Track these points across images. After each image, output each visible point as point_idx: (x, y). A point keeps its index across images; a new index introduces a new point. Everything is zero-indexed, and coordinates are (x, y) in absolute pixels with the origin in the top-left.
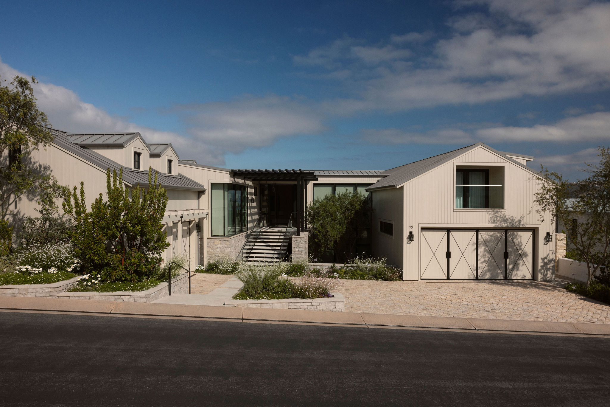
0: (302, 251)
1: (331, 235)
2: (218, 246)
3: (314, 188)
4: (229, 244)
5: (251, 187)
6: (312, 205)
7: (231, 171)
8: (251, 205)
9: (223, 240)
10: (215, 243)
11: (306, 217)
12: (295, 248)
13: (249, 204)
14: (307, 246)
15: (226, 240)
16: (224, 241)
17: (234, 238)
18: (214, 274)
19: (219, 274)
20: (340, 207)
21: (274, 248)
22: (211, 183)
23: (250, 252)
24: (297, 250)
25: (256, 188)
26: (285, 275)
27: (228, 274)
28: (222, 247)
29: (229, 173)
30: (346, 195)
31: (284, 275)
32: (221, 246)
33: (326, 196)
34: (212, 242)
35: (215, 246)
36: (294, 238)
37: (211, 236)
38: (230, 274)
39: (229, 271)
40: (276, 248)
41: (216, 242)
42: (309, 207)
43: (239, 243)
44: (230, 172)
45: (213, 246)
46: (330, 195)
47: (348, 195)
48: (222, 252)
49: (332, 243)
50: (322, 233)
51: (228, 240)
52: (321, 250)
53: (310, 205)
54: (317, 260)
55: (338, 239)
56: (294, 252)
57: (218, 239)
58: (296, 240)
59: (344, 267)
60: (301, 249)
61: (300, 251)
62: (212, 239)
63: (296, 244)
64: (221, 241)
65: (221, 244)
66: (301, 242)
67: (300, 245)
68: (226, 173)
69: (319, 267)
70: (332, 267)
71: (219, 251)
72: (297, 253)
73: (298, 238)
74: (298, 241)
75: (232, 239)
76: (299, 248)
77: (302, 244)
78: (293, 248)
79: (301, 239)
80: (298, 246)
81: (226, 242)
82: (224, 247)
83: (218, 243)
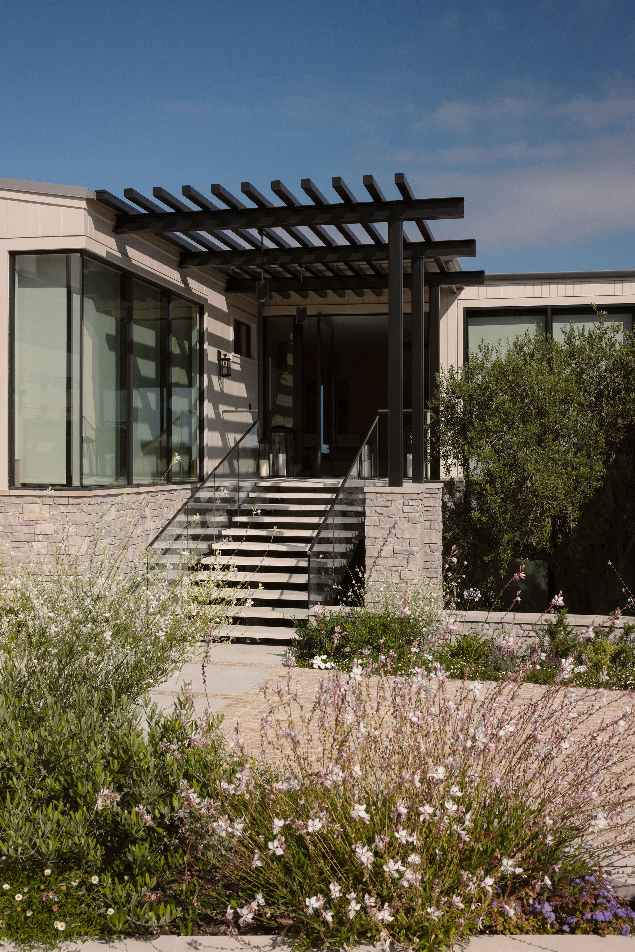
0: (409, 555)
1: (540, 490)
2: (39, 529)
5: (216, 314)
6: (459, 377)
7: (93, 196)
9: (57, 500)
10: (27, 517)
11: (435, 425)
12: (379, 542)
14: (437, 538)
15: (72, 501)
16: (63, 509)
20: (576, 382)
22: (13, 254)
24: (387, 551)
26: (325, 661)
28: (56, 532)
29: (83, 204)
30: (601, 338)
31: (323, 666)
32: (48, 529)
34: (14, 510)
35: (25, 529)
36: (373, 496)
37: (12, 484)
41: (32, 512)
42: (445, 384)
44: (88, 200)
45: (17, 528)
46: (532, 337)
47: (606, 336)
49: (548, 528)
50: (502, 483)
51: (78, 501)
52: (497, 560)
54: (478, 596)
55: (573, 514)
56: (372, 561)
57: (37, 499)
58: (382, 503)
59: (612, 629)
60: (404, 548)
61: (401, 556)
62: (15, 500)
63: (382, 524)
64: (50, 505)
65: (52, 522)
66: (405, 515)
67: (403, 526)
68: (73, 207)
69: (488, 628)
70: (552, 631)
71: (44, 551)
72: (386, 563)
73: (390, 497)
74: (390, 508)
75: (105, 500)
76: (396, 539)
77: (408, 524)
78: (368, 541)
79: (406, 501)
80: (392, 531)
81: (72, 511)
82: (61, 534)
83: (40, 516)
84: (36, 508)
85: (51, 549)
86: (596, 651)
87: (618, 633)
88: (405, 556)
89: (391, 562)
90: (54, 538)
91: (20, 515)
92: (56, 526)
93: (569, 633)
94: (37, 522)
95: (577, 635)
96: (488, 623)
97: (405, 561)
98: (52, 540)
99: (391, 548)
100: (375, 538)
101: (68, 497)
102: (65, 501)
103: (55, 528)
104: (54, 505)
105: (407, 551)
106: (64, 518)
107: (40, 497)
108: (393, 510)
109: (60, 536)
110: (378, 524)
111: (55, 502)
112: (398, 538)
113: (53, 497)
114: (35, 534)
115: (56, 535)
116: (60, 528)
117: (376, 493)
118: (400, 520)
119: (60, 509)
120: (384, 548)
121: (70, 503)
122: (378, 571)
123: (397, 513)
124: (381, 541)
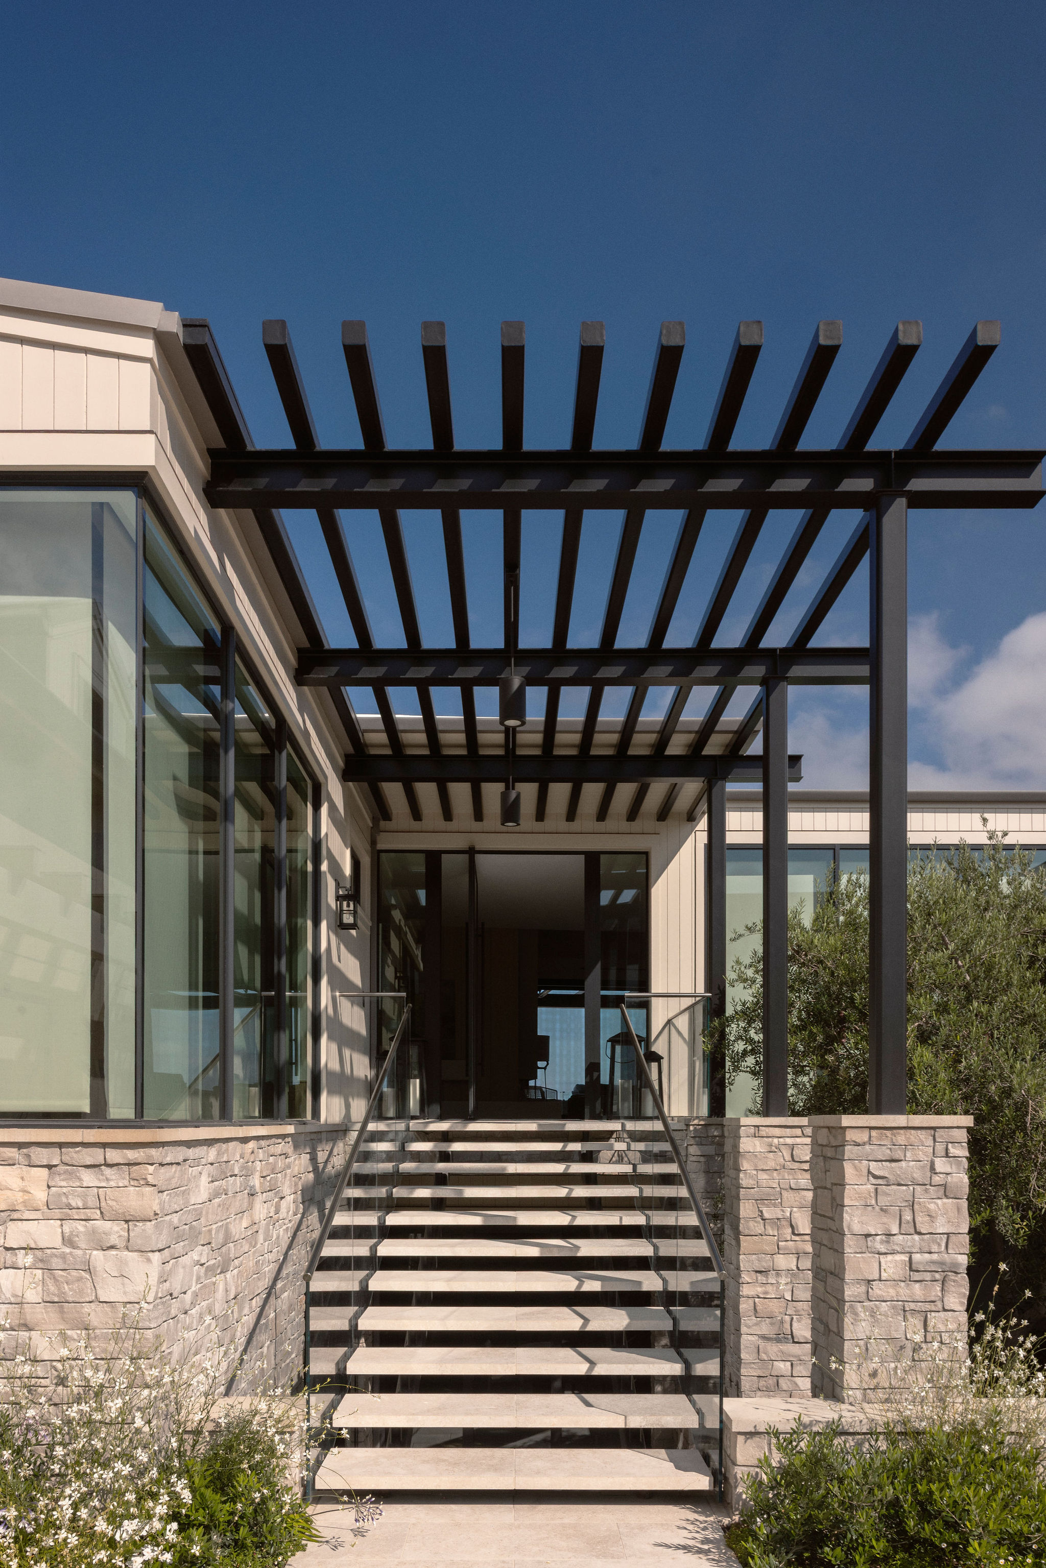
0: (947, 1272)
2: (17, 1234)
4: (148, 1200)
9: (72, 1154)
12: (878, 1244)
15: (113, 1155)
16: (89, 1178)
24: (893, 1265)
28: (68, 1241)
32: (46, 1231)
36: (863, 1136)
48: (58, 1304)
51: (132, 1155)
56: (862, 1289)
57: (13, 1153)
58: (885, 1153)
60: (935, 1257)
61: (928, 1276)
63: (883, 1201)
64: (50, 1167)
66: (937, 1179)
67: (932, 1206)
71: (32, 1296)
72: (892, 1292)
73: (901, 1138)
74: (903, 1164)
76: (916, 1237)
77: (945, 1200)
78: (851, 1243)
79: (940, 1148)
80: (908, 1216)
81: (113, 1184)
82: (83, 1246)
83: (20, 1197)
84: (9, 1176)
85: (52, 1288)
88: (937, 1276)
89: (903, 1291)
90: (63, 1257)
92: (68, 1227)
94: (12, 1213)
97: (937, 1289)
98: (56, 1263)
99: (905, 1258)
100: (867, 1236)
101: (104, 1145)
102: (97, 1155)
103: (67, 1229)
104: (62, 1168)
105: (942, 1263)
106: (92, 1201)
107: (20, 1145)
108: (910, 1168)
109: (79, 1252)
110: (873, 1202)
111: (66, 1158)
112: (920, 1233)
113: (61, 1145)
114: (7, 1249)
115: (68, 1250)
116: (81, 1229)
117: (871, 1128)
118: (926, 1191)
119: (80, 1179)
120: (890, 1257)
121: (109, 1161)
122: (873, 1314)
123: (918, 1175)
124: (882, 1242)
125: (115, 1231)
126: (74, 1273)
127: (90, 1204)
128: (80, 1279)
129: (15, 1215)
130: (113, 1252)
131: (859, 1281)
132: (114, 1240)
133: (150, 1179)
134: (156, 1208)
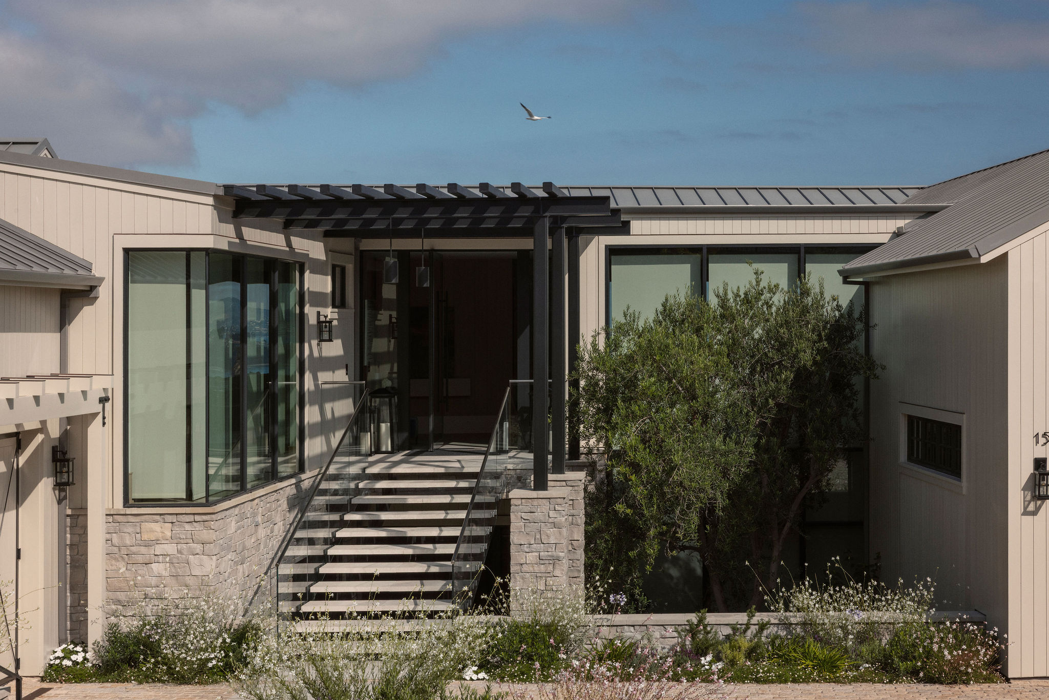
0: (555, 560)
1: (687, 483)
2: (159, 549)
3: (614, 268)
4: (212, 535)
5: (318, 267)
6: (602, 346)
7: (221, 192)
8: (320, 351)
9: (181, 518)
10: (145, 537)
11: (574, 404)
12: (525, 548)
13: (306, 345)
14: (579, 536)
15: (197, 518)
16: (188, 527)
17: (236, 511)
18: (140, 683)
19: (163, 682)
20: (728, 355)
21: (428, 548)
22: (127, 251)
23: (312, 572)
24: (532, 557)
25: (343, 269)
26: (476, 673)
27: (206, 683)
28: (179, 552)
29: (210, 200)
30: (757, 299)
31: (475, 677)
32: (171, 549)
33: (664, 305)
34: (130, 529)
35: (143, 550)
36: (519, 502)
37: (126, 503)
38: (215, 682)
39: (210, 665)
40: (437, 552)
41: (152, 531)
42: (587, 357)
43: (262, 532)
44: (216, 197)
45: (134, 549)
46: (683, 300)
47: (763, 297)
48: (176, 576)
49: (695, 518)
50: (648, 472)
51: (205, 518)
52: (643, 556)
53: (594, 346)
54: (623, 599)
55: (721, 502)
56: (518, 567)
57: (158, 517)
58: (527, 509)
59: (748, 626)
60: (550, 553)
61: (547, 562)
62: (131, 519)
63: (528, 530)
64: (172, 523)
65: (175, 541)
66: (550, 520)
67: (548, 532)
68: (199, 203)
69: (633, 630)
70: (692, 631)
71: (164, 573)
72: (531, 569)
73: (535, 502)
74: (536, 514)
75: (227, 513)
76: (542, 545)
77: (554, 529)
78: (514, 548)
79: (552, 506)
80: (538, 537)
81: (197, 529)
82: (186, 554)
83: (160, 535)
84: (156, 527)
85: (173, 571)
86: (732, 648)
87: (753, 629)
88: (551, 562)
89: (536, 569)
90: (178, 558)
91: (138, 536)
92: (179, 546)
93: (709, 633)
94: (157, 541)
95: (716, 633)
96: (633, 626)
97: (551, 567)
98: (175, 561)
99: (537, 554)
100: (521, 545)
101: (194, 514)
102: (191, 518)
103: (179, 547)
104: (177, 523)
105: (553, 556)
107: (161, 515)
108: (538, 515)
109: (184, 556)
110: (523, 530)
111: (179, 519)
112: (543, 543)
113: (177, 514)
114: (155, 555)
115: (179, 555)
116: (185, 547)
117: (522, 499)
118: (546, 525)
119: (184, 528)
120: (530, 554)
121: (196, 520)
122: (523, 578)
123: (542, 519)
124: (527, 547)
125: (198, 548)
126: (182, 564)
127: (188, 537)
128: (184, 567)
129: (159, 542)
130: (198, 556)
131: (516, 564)
132: (198, 551)
133: (212, 527)
134: (215, 539)
